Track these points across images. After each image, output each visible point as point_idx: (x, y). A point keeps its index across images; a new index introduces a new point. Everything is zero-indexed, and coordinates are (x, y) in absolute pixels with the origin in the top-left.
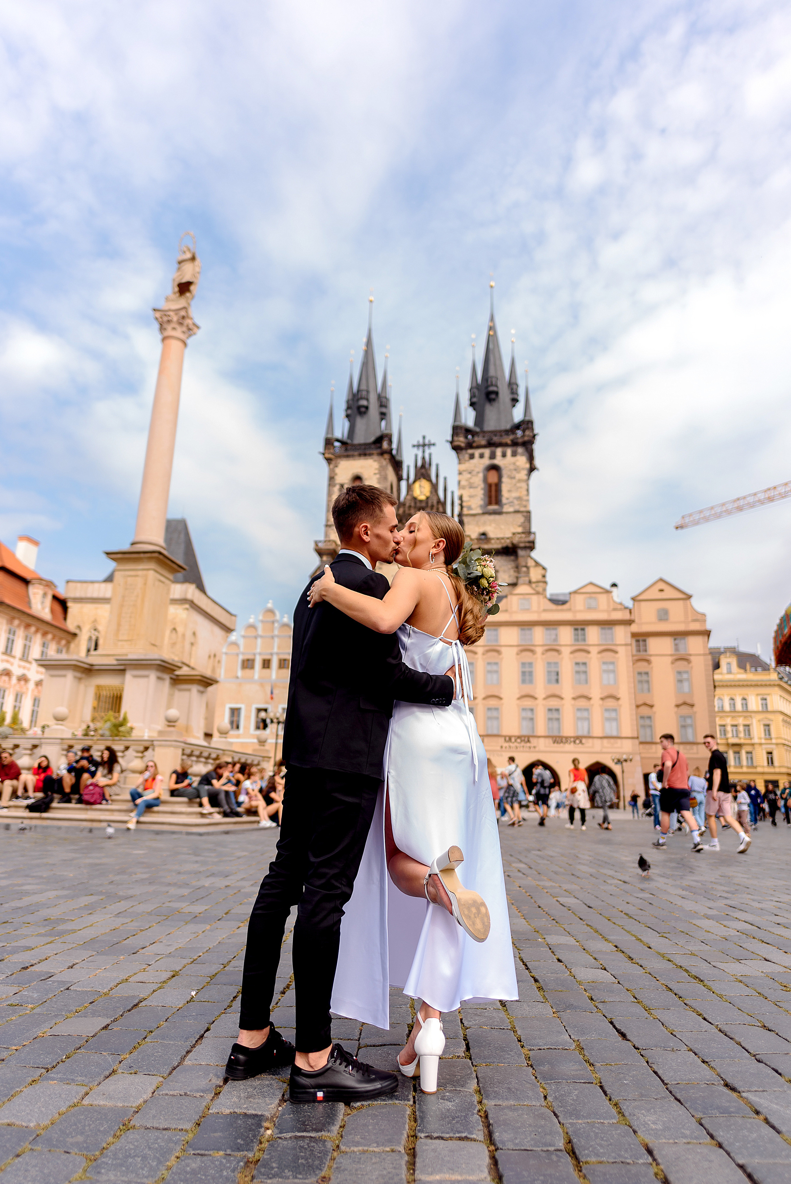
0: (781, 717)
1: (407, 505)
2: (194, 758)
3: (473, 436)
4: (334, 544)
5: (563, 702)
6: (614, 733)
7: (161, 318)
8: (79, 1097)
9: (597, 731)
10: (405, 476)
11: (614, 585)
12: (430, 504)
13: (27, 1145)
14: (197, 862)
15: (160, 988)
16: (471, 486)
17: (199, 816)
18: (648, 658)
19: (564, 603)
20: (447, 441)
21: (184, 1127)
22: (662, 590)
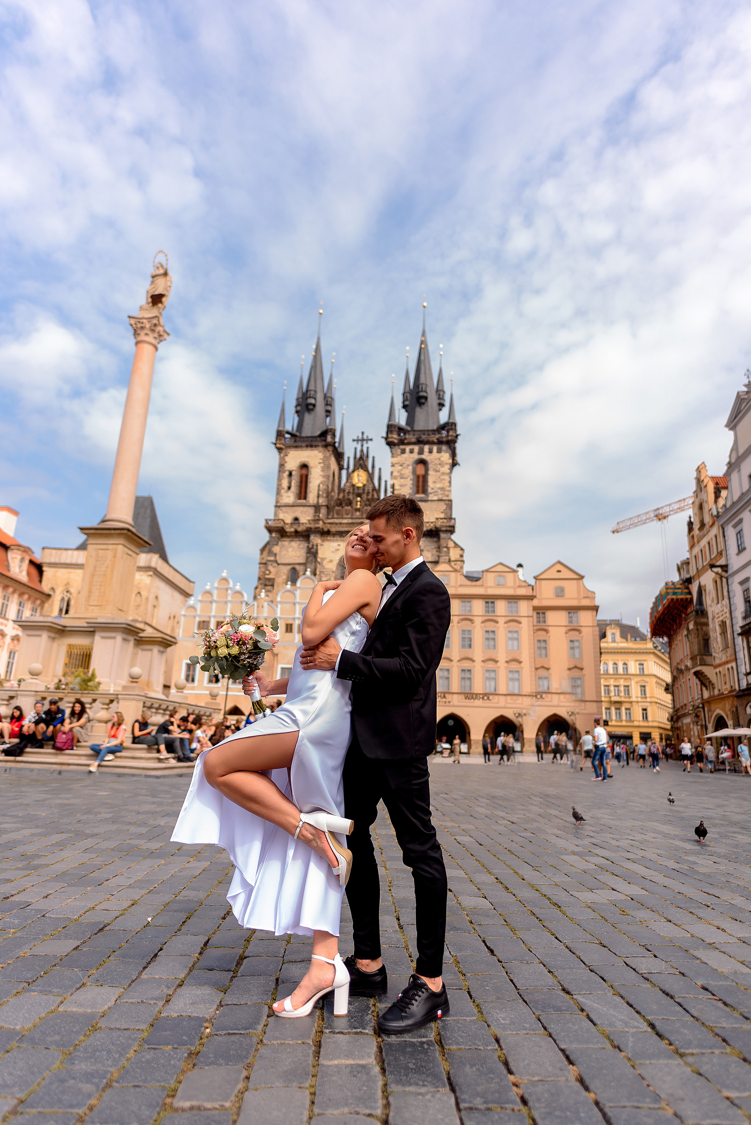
0: (655, 680)
1: (347, 491)
2: (154, 710)
3: (405, 434)
4: (282, 522)
5: (475, 664)
6: (516, 692)
7: (136, 324)
8: (55, 1005)
9: (502, 690)
10: (345, 466)
11: (520, 566)
12: (366, 491)
13: (14, 1044)
14: (154, 803)
15: (121, 915)
16: (402, 477)
17: (157, 761)
18: (546, 628)
19: (477, 579)
20: (383, 437)
21: (141, 1028)
22: (559, 571)
